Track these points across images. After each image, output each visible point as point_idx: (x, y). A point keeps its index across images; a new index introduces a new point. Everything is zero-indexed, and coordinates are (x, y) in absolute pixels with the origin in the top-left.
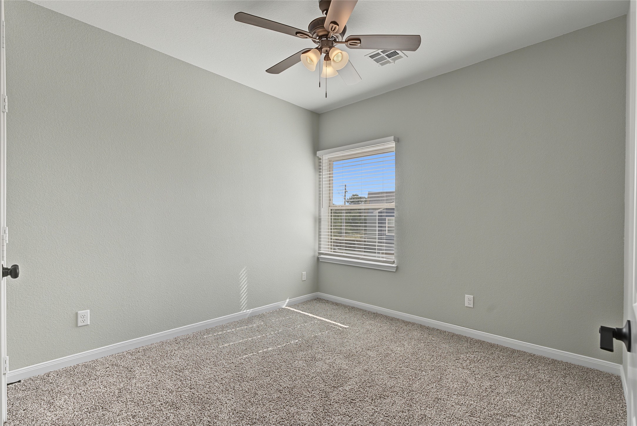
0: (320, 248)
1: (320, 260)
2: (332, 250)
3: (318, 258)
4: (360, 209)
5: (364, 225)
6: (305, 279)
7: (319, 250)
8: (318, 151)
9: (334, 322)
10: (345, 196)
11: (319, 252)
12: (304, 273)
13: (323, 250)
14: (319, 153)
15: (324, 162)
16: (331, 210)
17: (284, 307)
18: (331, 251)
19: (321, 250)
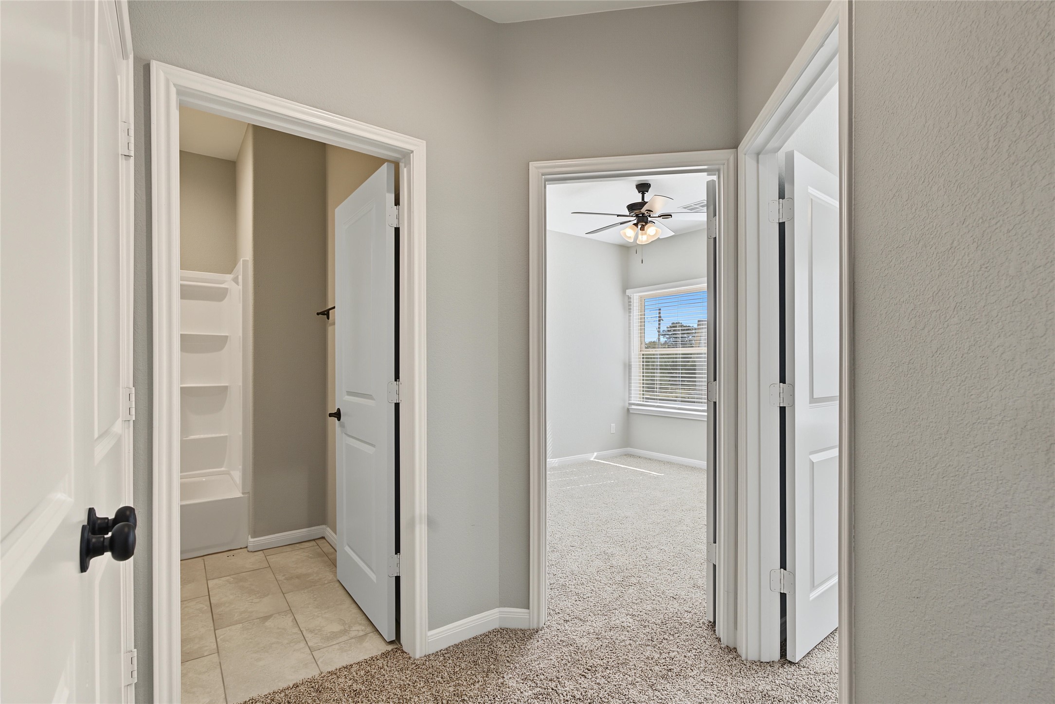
0: (630, 397)
1: (631, 412)
2: (645, 400)
3: (628, 409)
4: (676, 354)
5: (680, 371)
6: (614, 432)
7: (629, 400)
8: (627, 289)
9: (648, 472)
10: (659, 328)
11: (630, 402)
12: (613, 425)
13: (634, 400)
14: (628, 292)
15: (635, 301)
16: (643, 355)
17: (592, 459)
18: (643, 401)
19: (631, 400)
